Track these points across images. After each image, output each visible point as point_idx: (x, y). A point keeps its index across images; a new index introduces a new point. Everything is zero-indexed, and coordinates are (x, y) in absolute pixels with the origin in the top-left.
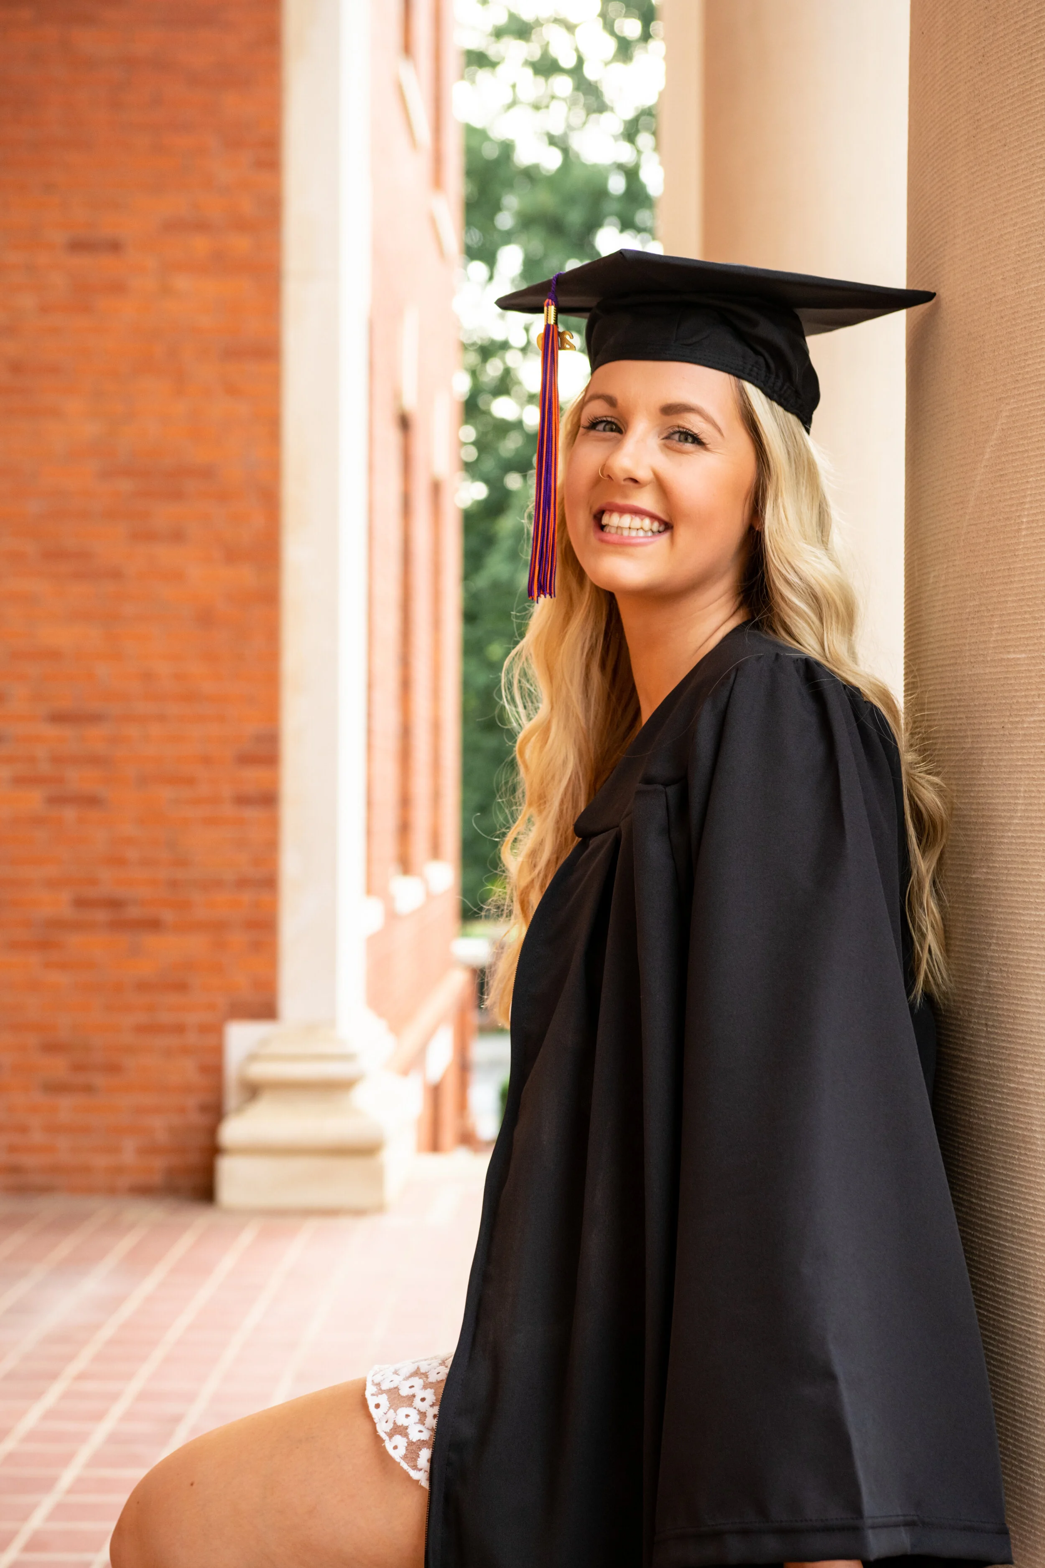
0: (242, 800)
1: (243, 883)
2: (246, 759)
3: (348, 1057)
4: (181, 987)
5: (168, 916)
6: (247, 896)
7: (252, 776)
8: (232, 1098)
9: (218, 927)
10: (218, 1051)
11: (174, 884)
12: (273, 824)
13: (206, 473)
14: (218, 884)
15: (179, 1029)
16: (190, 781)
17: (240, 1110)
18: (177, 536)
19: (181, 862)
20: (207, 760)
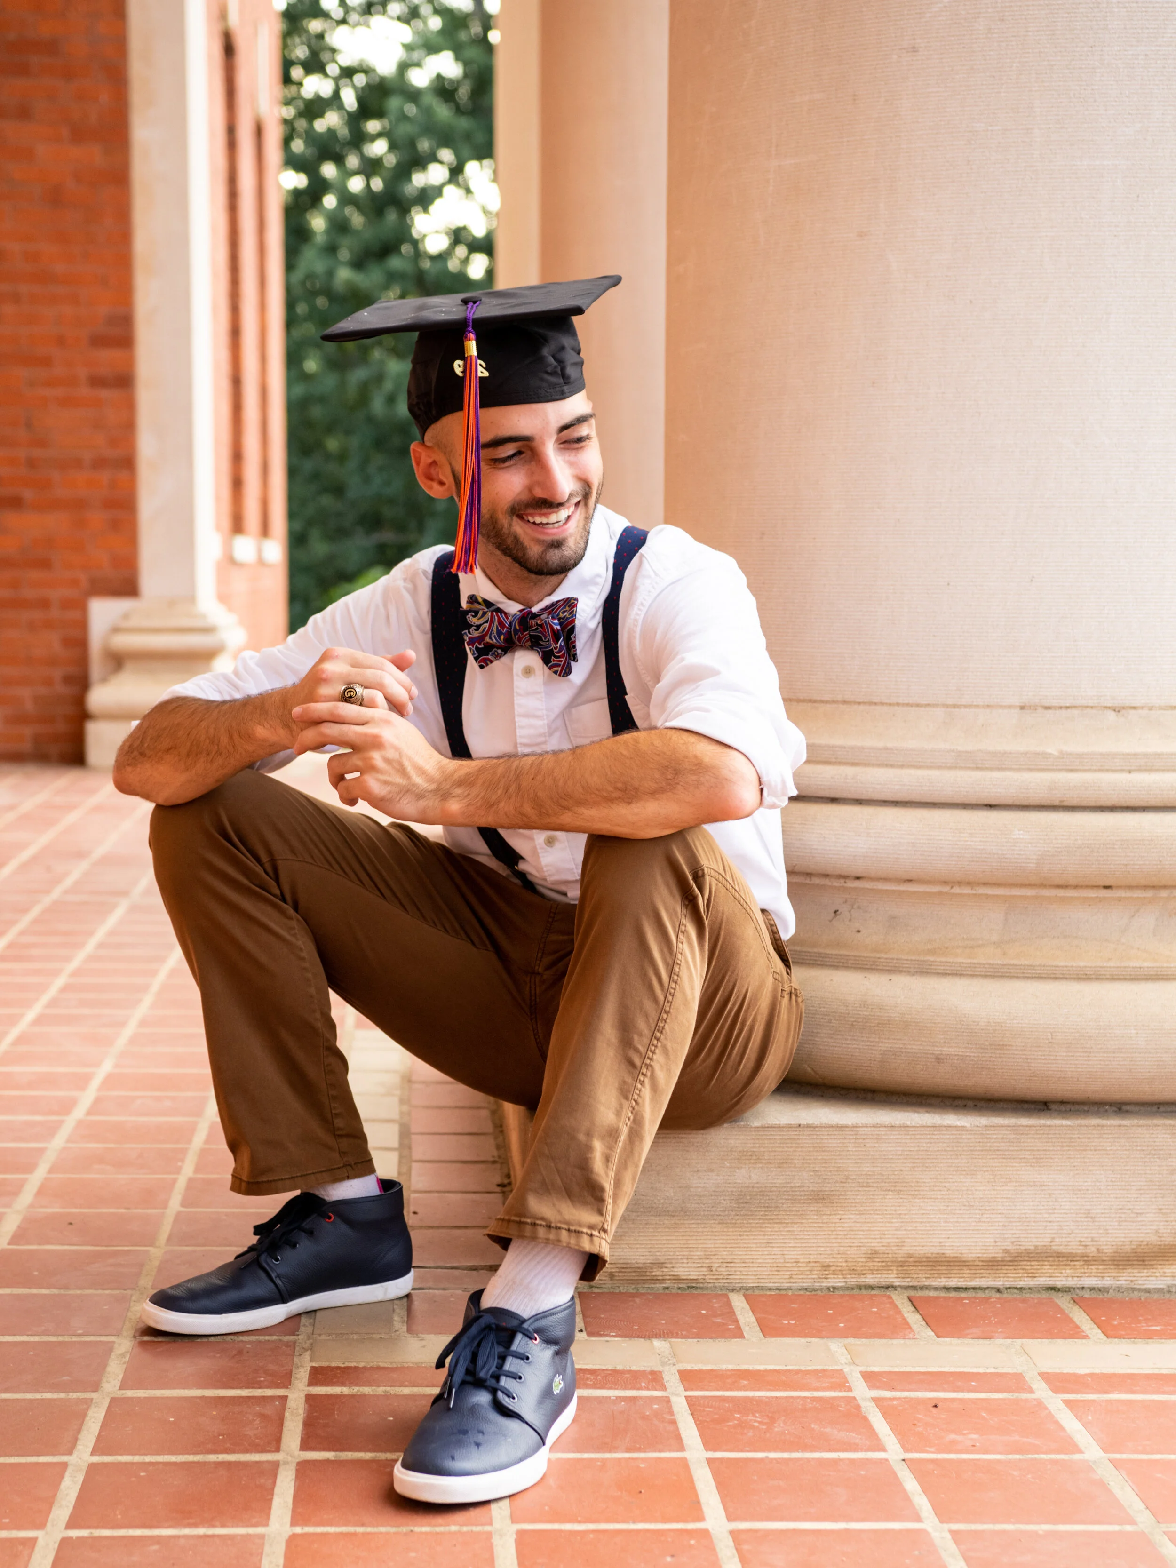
0: (97, 382)
1: (100, 463)
2: (99, 341)
3: (208, 630)
4: (45, 564)
5: (28, 494)
6: (105, 476)
7: (107, 357)
8: (96, 668)
9: (79, 505)
10: (83, 625)
11: (32, 463)
12: (130, 406)
13: (51, 47)
14: (78, 463)
15: (44, 604)
16: (46, 362)
17: (104, 680)
18: (24, 113)
19: (42, 443)
20: (61, 341)
